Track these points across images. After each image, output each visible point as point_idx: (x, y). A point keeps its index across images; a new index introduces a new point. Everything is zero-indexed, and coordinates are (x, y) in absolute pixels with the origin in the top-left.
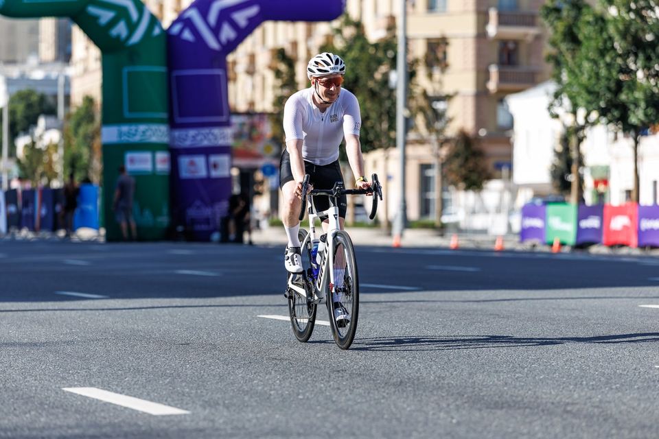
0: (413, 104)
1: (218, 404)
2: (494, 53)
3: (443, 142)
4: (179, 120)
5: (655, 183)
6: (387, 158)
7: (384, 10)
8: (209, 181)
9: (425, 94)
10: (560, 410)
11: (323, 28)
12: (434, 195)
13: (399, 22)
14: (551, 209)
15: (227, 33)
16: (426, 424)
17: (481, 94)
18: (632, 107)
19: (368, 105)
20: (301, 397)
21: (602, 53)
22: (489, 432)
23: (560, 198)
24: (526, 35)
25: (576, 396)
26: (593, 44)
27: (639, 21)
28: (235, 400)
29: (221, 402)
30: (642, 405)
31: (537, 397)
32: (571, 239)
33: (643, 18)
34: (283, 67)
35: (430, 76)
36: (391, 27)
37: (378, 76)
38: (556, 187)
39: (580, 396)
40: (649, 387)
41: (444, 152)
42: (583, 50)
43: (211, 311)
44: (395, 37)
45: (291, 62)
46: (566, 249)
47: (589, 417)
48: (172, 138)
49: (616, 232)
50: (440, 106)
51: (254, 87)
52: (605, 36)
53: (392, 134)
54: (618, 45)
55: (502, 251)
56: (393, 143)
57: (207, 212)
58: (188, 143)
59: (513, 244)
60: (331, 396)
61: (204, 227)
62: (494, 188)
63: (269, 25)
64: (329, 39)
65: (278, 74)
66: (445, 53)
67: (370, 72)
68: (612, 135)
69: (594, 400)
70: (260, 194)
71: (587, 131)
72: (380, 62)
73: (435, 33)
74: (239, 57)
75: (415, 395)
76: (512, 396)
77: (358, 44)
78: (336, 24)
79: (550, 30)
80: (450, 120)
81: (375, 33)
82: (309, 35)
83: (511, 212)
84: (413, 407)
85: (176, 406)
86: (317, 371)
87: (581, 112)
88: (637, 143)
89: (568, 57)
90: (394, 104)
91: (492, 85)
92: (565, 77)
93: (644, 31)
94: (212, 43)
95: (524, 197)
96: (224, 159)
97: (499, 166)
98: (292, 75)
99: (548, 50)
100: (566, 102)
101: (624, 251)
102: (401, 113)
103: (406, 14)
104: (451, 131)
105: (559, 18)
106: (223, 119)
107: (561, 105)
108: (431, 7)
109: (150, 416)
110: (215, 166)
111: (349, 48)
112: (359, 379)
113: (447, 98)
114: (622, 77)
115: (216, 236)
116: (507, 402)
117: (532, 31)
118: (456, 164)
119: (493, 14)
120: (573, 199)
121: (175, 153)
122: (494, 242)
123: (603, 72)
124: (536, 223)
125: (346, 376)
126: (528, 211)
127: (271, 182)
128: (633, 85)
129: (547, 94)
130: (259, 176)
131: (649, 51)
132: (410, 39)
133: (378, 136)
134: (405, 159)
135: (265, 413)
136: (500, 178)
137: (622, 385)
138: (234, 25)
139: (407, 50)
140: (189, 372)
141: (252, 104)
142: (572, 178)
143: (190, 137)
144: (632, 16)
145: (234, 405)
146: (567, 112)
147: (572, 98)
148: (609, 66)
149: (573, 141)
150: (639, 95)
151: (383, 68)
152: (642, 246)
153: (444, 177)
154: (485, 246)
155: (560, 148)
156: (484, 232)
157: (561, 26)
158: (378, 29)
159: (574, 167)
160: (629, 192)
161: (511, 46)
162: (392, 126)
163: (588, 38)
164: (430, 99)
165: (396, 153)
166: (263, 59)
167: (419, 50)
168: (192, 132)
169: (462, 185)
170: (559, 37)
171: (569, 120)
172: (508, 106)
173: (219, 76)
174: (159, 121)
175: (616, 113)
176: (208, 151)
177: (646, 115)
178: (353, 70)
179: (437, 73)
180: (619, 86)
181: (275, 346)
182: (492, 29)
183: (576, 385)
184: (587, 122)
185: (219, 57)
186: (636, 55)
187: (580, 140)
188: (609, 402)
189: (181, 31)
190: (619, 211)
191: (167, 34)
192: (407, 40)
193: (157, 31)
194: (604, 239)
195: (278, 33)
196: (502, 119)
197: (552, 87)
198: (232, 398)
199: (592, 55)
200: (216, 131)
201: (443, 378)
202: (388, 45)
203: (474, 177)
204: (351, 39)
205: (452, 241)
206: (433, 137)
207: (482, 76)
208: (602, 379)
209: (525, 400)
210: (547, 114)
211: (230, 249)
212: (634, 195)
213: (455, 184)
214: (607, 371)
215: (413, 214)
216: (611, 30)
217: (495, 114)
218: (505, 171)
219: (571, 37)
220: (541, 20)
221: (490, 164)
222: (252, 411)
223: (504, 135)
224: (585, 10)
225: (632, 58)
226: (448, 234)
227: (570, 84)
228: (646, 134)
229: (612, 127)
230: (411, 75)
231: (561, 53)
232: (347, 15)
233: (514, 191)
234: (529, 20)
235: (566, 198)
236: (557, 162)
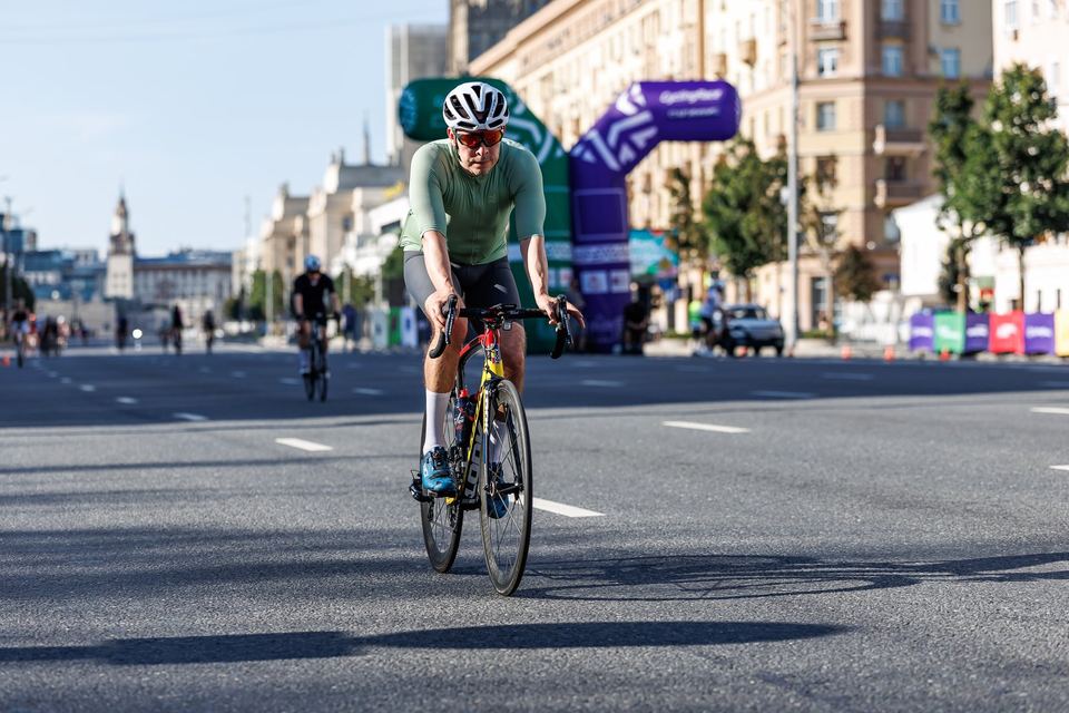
0: (805, 220)
1: (632, 507)
2: (881, 169)
3: (834, 256)
4: (582, 237)
5: (1039, 292)
6: (779, 272)
7: (775, 130)
8: (610, 296)
9: (815, 210)
10: (960, 510)
11: (716, 148)
12: (825, 306)
13: (790, 140)
14: (939, 318)
15: (627, 153)
16: (832, 523)
17: (870, 210)
18: (1016, 219)
19: (762, 220)
20: (710, 499)
21: (988, 166)
22: (893, 531)
23: (947, 307)
24: (911, 152)
25: (975, 496)
26: (978, 159)
27: (1022, 136)
28: (647, 504)
29: (633, 504)
30: (1040, 504)
31: (938, 498)
32: (959, 347)
33: (1027, 133)
34: (678, 185)
35: (821, 191)
36: (782, 145)
37: (770, 192)
38: (943, 297)
39: (979, 497)
40: (1045, 486)
41: (835, 265)
42: (968, 166)
43: (618, 419)
44: (785, 155)
45: (685, 181)
46: (955, 358)
47: (989, 515)
48: (574, 255)
49: (1003, 340)
50: (830, 220)
51: (650, 205)
52: (989, 151)
53: (784, 249)
54: (1004, 158)
55: (893, 360)
56: (785, 257)
57: (608, 325)
58: (589, 260)
59: (903, 353)
60: (739, 499)
61: (605, 340)
62: (882, 300)
63: (665, 146)
64: (722, 158)
65: (674, 192)
66: (834, 170)
67: (763, 190)
68: (997, 247)
69: (992, 499)
70: (656, 307)
71: (973, 244)
72: (771, 180)
73: (824, 151)
74: (637, 177)
75: (819, 497)
76: (913, 496)
77: (751, 162)
78: (729, 144)
79: (936, 146)
80: (840, 234)
81: (766, 152)
82: (703, 154)
83: (900, 321)
84: (819, 508)
85: (591, 509)
86: (724, 475)
87: (968, 225)
88: (1022, 252)
89: (954, 171)
90: (786, 219)
91: (880, 200)
92: (952, 191)
93: (1028, 145)
94: (612, 163)
95: (913, 307)
96: (623, 275)
97: (887, 278)
98: (687, 192)
99: (934, 164)
100: (953, 215)
101: (1010, 359)
102: (793, 228)
103: (796, 133)
104: (841, 245)
105: (945, 134)
106: (622, 236)
107: (947, 217)
108: (820, 125)
109: (567, 518)
110: (616, 281)
111: (743, 166)
112: (765, 482)
113: (836, 213)
114: (1007, 190)
115: (617, 349)
116: (909, 502)
117: (916, 148)
118: (846, 276)
119: (880, 132)
120: (960, 309)
121: (578, 269)
122: (884, 351)
123: (989, 185)
124: (924, 332)
125: (752, 478)
126: (917, 321)
127: (668, 296)
128: (1018, 197)
129: (934, 207)
130: (656, 290)
131: (1033, 164)
132: (802, 158)
133: (771, 250)
134: (797, 272)
135: (676, 515)
136: (888, 289)
137: (1019, 485)
138: (633, 146)
139: (798, 167)
140: (601, 477)
141: (648, 222)
142: (959, 288)
143: (592, 254)
144: (1016, 131)
145: (646, 507)
146: (955, 224)
147: (958, 210)
148: (994, 179)
149: (959, 252)
150: (1025, 207)
151: (776, 185)
152: (1028, 353)
153: (835, 288)
154: (876, 355)
155: (947, 260)
156: (873, 341)
157: (947, 142)
158: (769, 147)
159: (961, 277)
160: (1014, 301)
161: (897, 162)
162: (784, 241)
163: (974, 153)
164: (820, 214)
165: (788, 266)
166: (659, 179)
167: (809, 167)
168: (593, 249)
169: (852, 295)
170: (944, 152)
171: (955, 232)
172: (895, 221)
173: (618, 196)
174: (563, 239)
175: (1001, 225)
176: (609, 267)
177: (1032, 226)
178: (747, 188)
179: (827, 188)
180: (1005, 199)
181: (680, 451)
182: (879, 146)
183: (974, 485)
184: (973, 234)
185: (619, 177)
186: (1020, 169)
187: (967, 251)
188: (1008, 501)
189: (583, 153)
190: (1005, 319)
191: (569, 156)
192: (798, 158)
193: (559, 153)
194: (991, 346)
195: (673, 153)
196: (890, 233)
197: (939, 200)
198: (644, 501)
199: (979, 169)
200: (617, 248)
201: (846, 480)
202: (779, 163)
203: (863, 289)
204: (743, 159)
205: (843, 351)
206: (824, 251)
207: (870, 191)
208: (1000, 480)
209: (927, 500)
210: (934, 227)
211: (630, 361)
212: (1019, 304)
213: (845, 295)
214: (1003, 472)
215: (806, 325)
216: (996, 145)
217: (882, 229)
218: (893, 283)
219: (958, 152)
220: (927, 136)
221: (878, 276)
222: (664, 513)
223: (891, 248)
224: (970, 127)
225: (1015, 172)
226: (840, 343)
227: (956, 198)
228: (1030, 245)
229: (998, 238)
230: (802, 191)
231: (947, 168)
232: (740, 135)
233: (902, 301)
234: (915, 137)
235: (952, 307)
236: (945, 273)
